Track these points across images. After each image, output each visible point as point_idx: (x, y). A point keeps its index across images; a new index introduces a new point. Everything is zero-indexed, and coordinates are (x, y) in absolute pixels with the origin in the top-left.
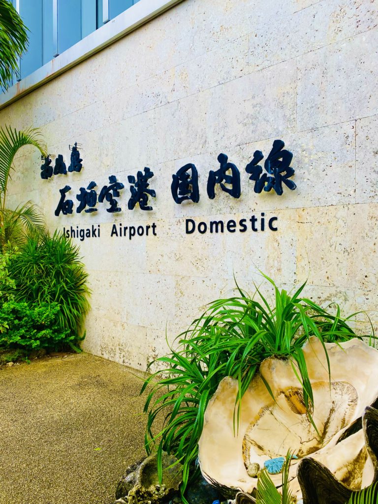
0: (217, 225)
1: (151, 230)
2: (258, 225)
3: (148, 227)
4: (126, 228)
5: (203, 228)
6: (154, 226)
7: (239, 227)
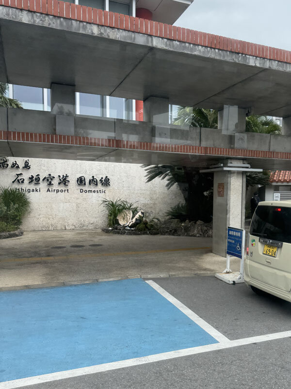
0: (90, 191)
1: (66, 191)
2: (101, 192)
3: (65, 190)
4: (54, 190)
5: (86, 191)
6: (68, 190)
7: (96, 192)
